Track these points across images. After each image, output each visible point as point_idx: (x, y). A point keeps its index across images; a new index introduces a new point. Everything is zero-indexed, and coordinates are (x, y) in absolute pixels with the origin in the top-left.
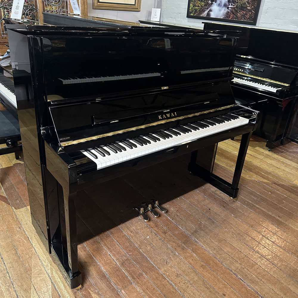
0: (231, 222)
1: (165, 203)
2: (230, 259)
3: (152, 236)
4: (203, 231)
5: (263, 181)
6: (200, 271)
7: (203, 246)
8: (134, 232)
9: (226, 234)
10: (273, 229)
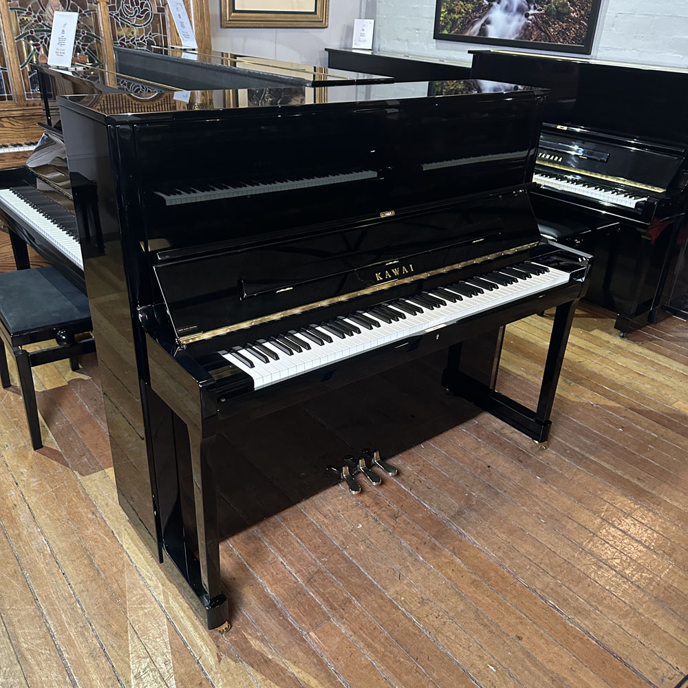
0: (534, 493)
1: (393, 456)
2: (532, 568)
3: (367, 524)
4: (476, 511)
5: (607, 404)
6: (470, 593)
7: (475, 543)
8: (330, 515)
9: (524, 517)
10: (625, 505)
